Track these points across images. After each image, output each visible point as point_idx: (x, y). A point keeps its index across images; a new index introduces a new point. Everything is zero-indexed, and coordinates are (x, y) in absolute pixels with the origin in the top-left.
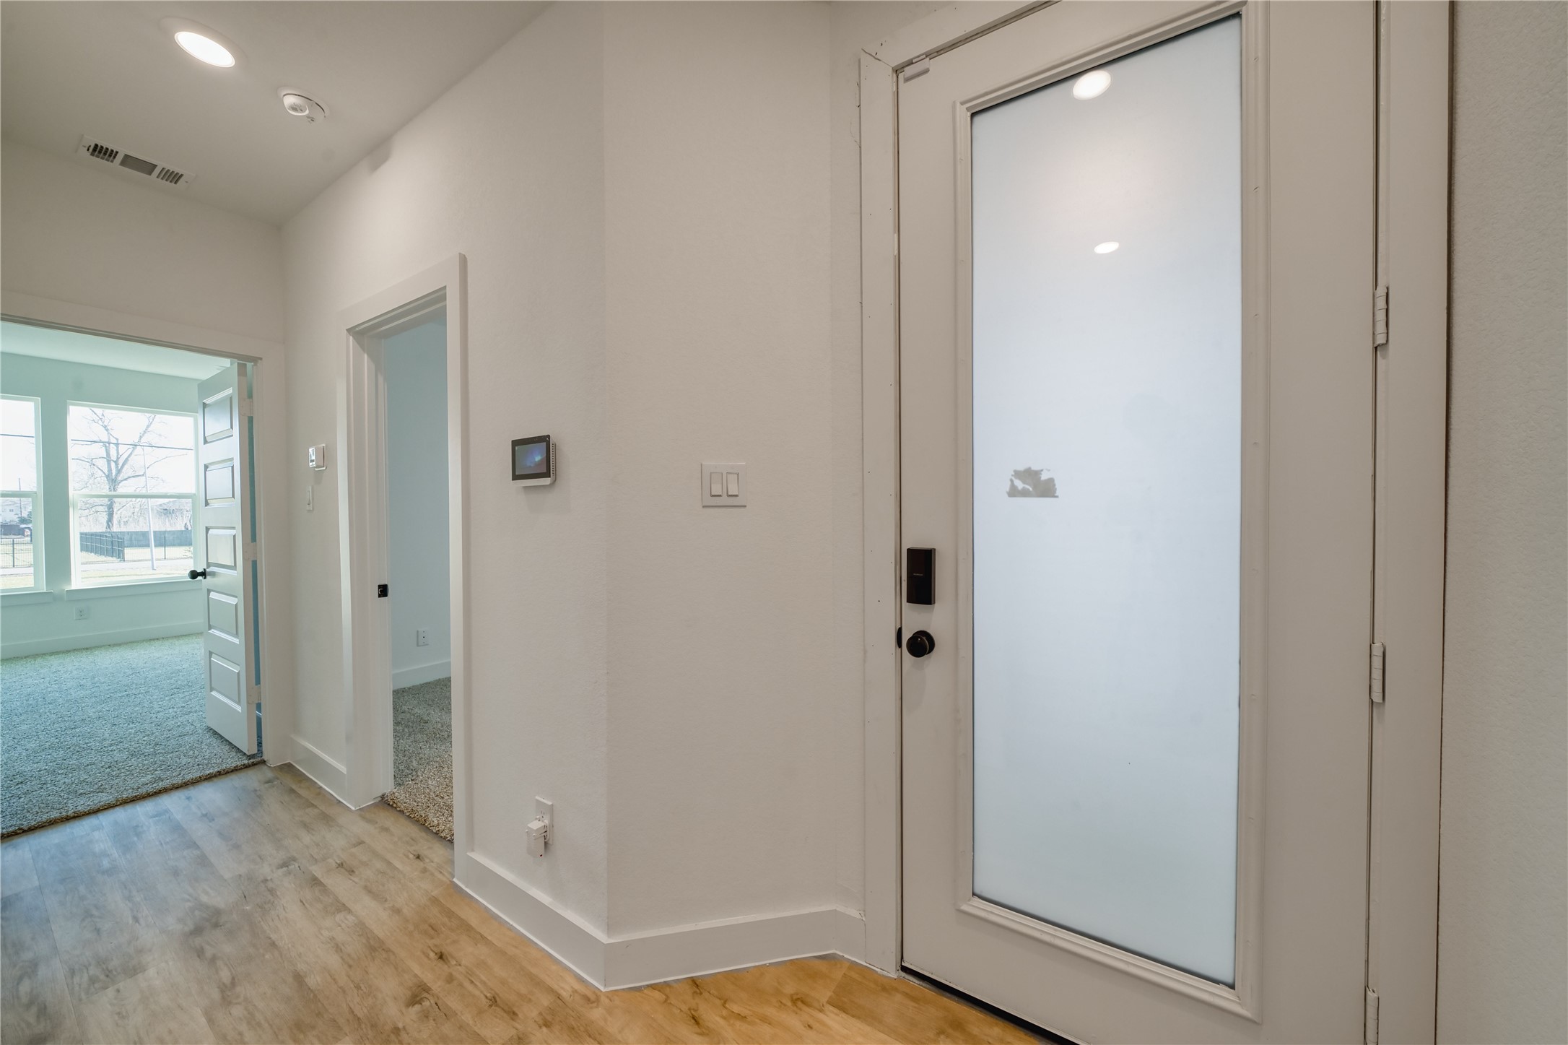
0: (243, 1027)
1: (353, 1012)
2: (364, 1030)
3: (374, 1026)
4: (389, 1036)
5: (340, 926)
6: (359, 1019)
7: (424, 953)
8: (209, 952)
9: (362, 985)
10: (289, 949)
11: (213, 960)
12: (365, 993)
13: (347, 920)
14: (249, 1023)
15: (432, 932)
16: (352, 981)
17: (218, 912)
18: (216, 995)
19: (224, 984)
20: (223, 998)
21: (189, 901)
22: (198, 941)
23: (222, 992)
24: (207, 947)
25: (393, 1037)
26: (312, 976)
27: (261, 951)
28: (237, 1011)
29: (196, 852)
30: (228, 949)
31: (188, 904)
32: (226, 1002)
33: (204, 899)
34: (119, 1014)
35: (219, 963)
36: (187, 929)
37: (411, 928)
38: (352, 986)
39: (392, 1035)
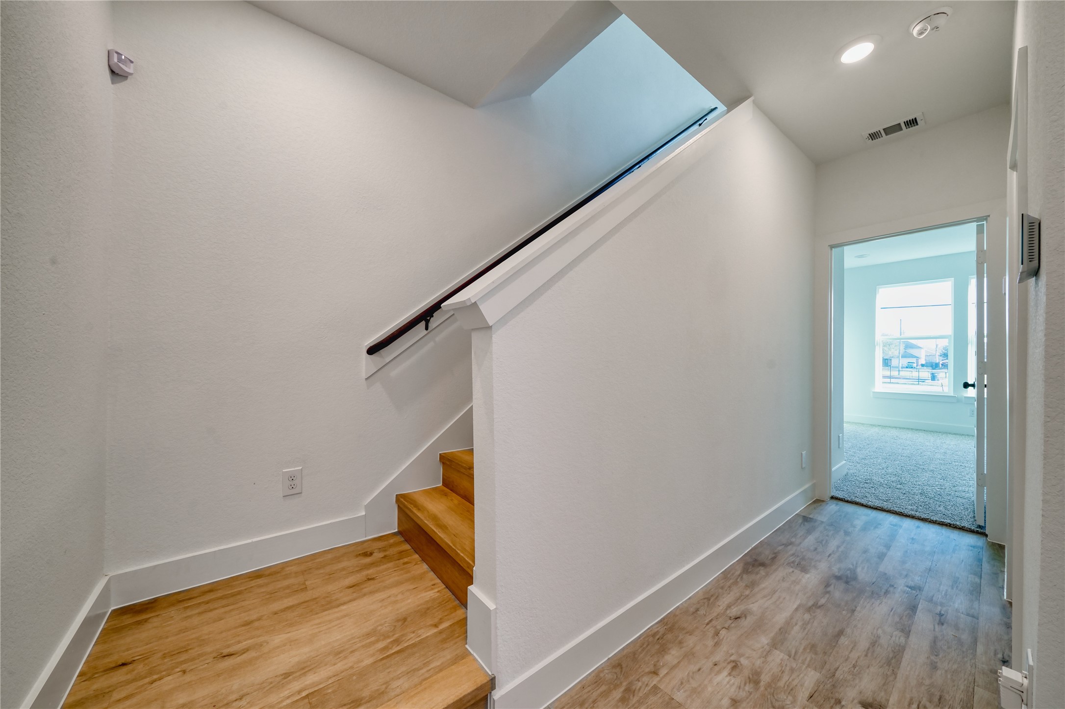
0: (800, 623)
1: (836, 670)
2: (829, 682)
3: (834, 686)
4: (832, 698)
5: (891, 637)
6: (834, 675)
7: (911, 699)
8: (831, 588)
9: (857, 668)
10: (856, 619)
11: (828, 592)
12: (853, 672)
13: (899, 639)
14: (803, 624)
15: (936, 699)
16: (857, 661)
17: (855, 578)
18: (810, 603)
19: (817, 603)
20: (810, 608)
21: (853, 565)
22: (833, 581)
23: (813, 605)
24: (832, 586)
25: (833, 701)
26: (846, 639)
27: (846, 608)
28: (807, 616)
29: (885, 551)
30: (837, 594)
31: (851, 566)
32: (809, 610)
33: (859, 570)
34: (784, 578)
35: (827, 596)
36: (837, 574)
37: (927, 682)
38: (853, 663)
39: (834, 700)
